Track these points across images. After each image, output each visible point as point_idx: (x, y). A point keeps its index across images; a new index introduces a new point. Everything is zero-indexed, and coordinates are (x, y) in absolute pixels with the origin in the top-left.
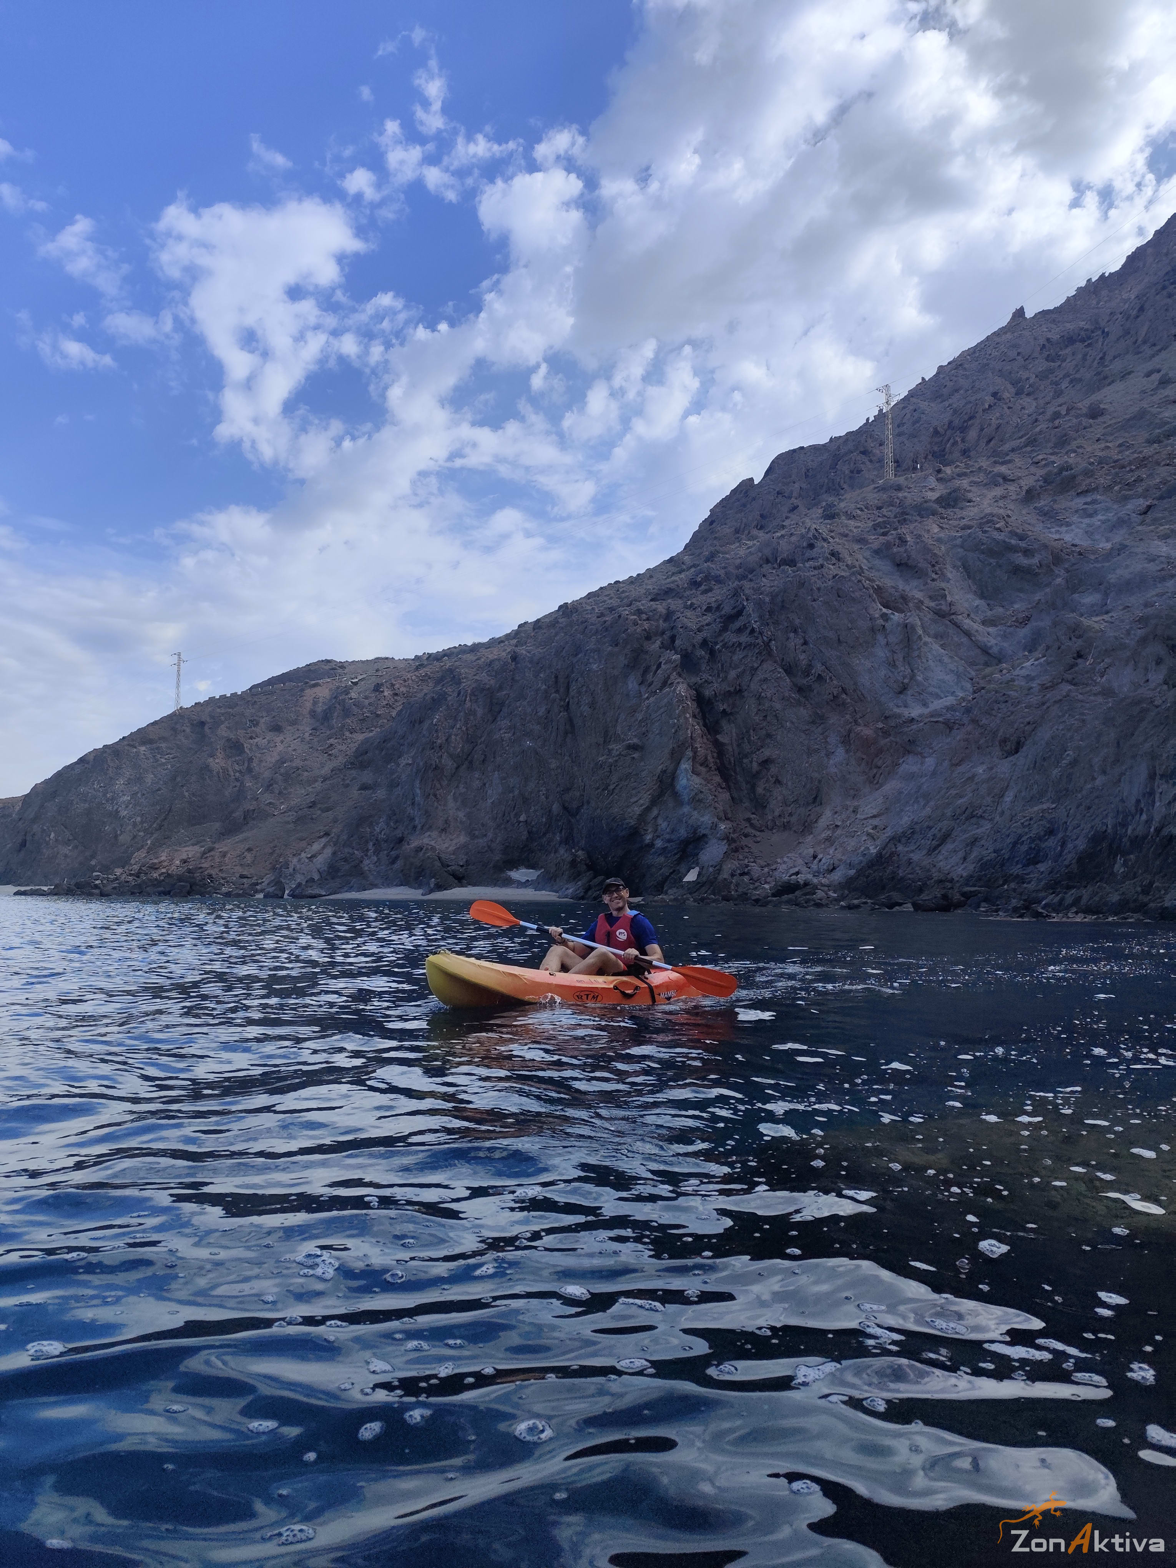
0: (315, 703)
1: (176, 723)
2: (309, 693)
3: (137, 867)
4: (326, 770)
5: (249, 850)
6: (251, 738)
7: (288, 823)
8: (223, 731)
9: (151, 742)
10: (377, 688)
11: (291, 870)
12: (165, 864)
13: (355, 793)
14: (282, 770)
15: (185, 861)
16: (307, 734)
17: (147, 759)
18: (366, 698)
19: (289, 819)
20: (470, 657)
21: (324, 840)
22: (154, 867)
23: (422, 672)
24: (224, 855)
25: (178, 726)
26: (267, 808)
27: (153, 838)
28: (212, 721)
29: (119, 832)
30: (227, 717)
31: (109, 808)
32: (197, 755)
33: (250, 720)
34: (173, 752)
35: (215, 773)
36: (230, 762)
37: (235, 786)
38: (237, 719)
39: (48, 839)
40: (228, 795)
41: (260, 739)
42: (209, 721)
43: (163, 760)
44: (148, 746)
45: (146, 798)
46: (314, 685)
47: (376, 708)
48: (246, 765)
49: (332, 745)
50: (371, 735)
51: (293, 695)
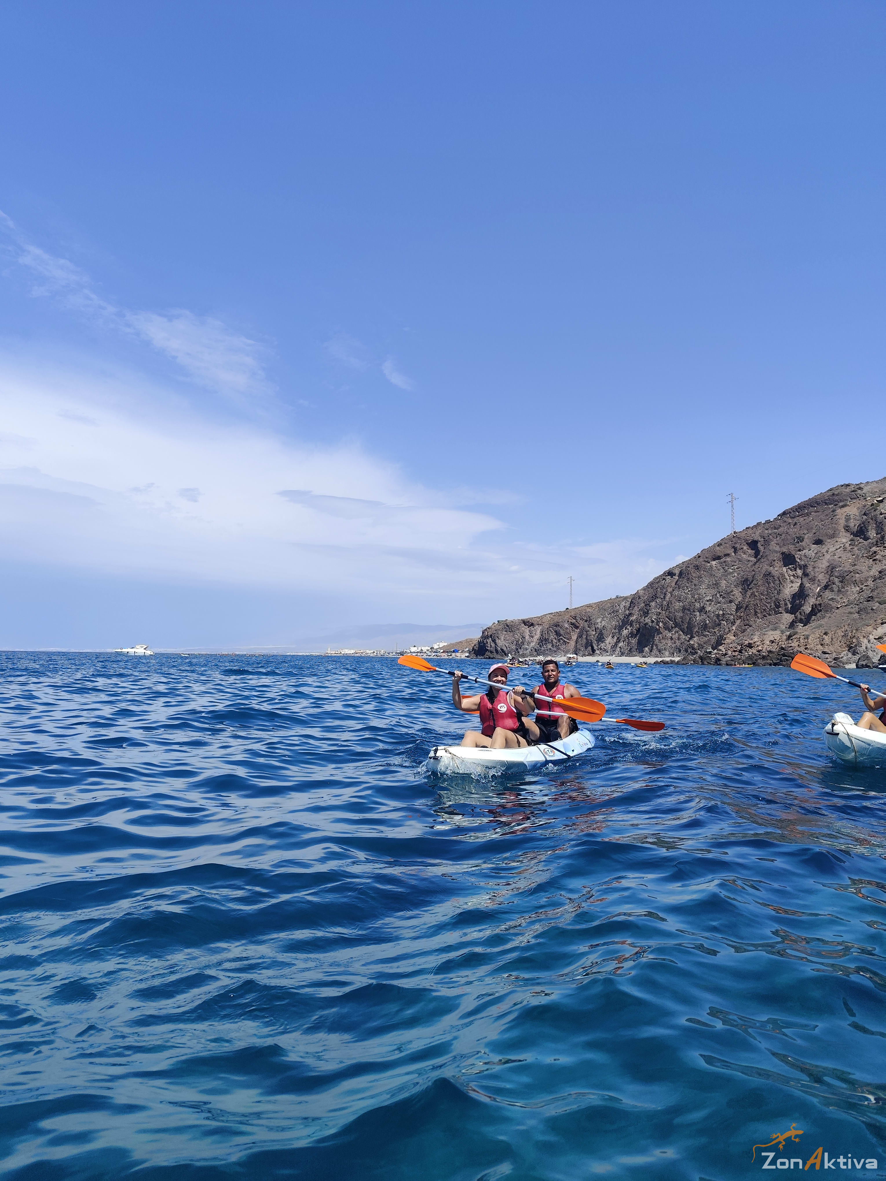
0: (848, 519)
1: (735, 543)
2: (841, 513)
6: (800, 550)
7: (851, 613)
8: (773, 546)
9: (718, 558)
12: (758, 643)
14: (836, 574)
15: (773, 642)
16: (847, 545)
17: (718, 570)
19: (852, 610)
22: (750, 646)
24: (807, 637)
25: (738, 546)
26: (831, 602)
27: (736, 625)
28: (763, 539)
29: (708, 622)
30: (775, 536)
31: (697, 605)
32: (757, 566)
33: (797, 538)
34: (735, 564)
35: (776, 578)
36: (784, 569)
37: (792, 587)
38: (783, 537)
39: (657, 627)
40: (788, 593)
41: (807, 551)
42: (760, 540)
43: (732, 571)
44: (717, 561)
45: (724, 598)
46: (843, 506)
48: (800, 571)
49: (875, 552)
51: (827, 515)
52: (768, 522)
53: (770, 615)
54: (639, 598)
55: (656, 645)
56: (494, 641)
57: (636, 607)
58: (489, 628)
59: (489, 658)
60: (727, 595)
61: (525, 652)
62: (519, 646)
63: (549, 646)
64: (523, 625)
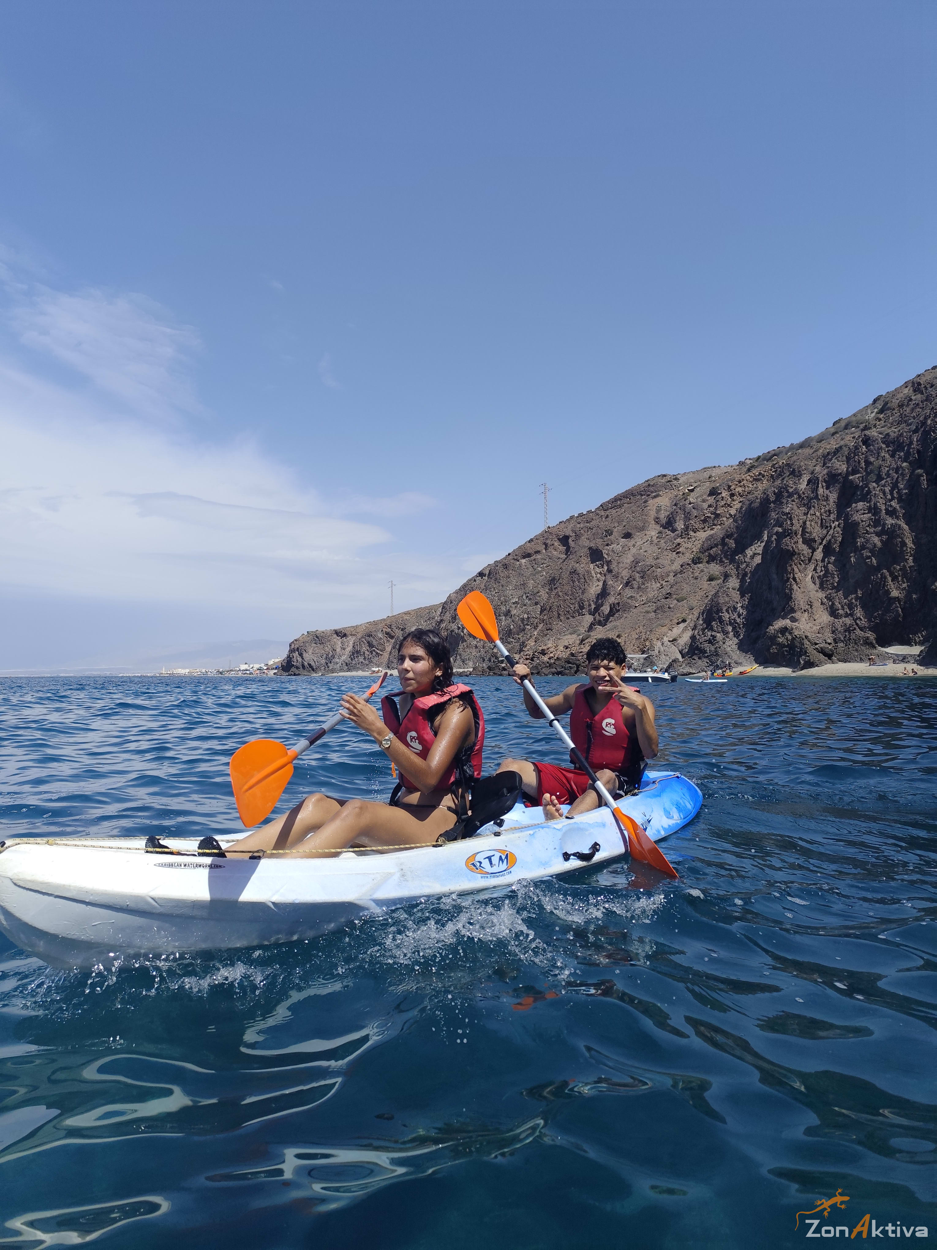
0: (658, 510)
1: (547, 539)
2: (653, 504)
3: (531, 653)
4: (676, 566)
6: (607, 545)
7: (648, 612)
8: (584, 541)
9: (529, 555)
10: (713, 492)
11: (656, 652)
12: (552, 650)
13: (705, 585)
14: (638, 569)
15: (567, 647)
16: (655, 538)
17: (528, 569)
18: (704, 501)
19: (649, 609)
20: (808, 451)
21: (682, 625)
22: (543, 653)
23: (756, 472)
25: (549, 542)
26: (629, 601)
27: (538, 630)
28: (574, 534)
29: (512, 627)
30: (586, 530)
31: (503, 609)
32: (565, 563)
33: (605, 531)
34: (545, 562)
35: (581, 576)
36: (592, 566)
37: (598, 586)
38: (594, 531)
39: (462, 634)
40: (593, 593)
41: (616, 545)
42: (571, 535)
43: (541, 569)
44: (527, 559)
45: (530, 599)
46: (655, 497)
47: (716, 509)
48: (606, 568)
49: (679, 544)
50: (712, 531)
51: (639, 506)
52: (581, 515)
53: (573, 617)
54: (451, 603)
55: (460, 655)
56: (301, 655)
57: (448, 613)
58: (296, 640)
59: (295, 675)
60: (533, 596)
61: (335, 667)
62: (329, 659)
63: (361, 659)
64: (335, 636)
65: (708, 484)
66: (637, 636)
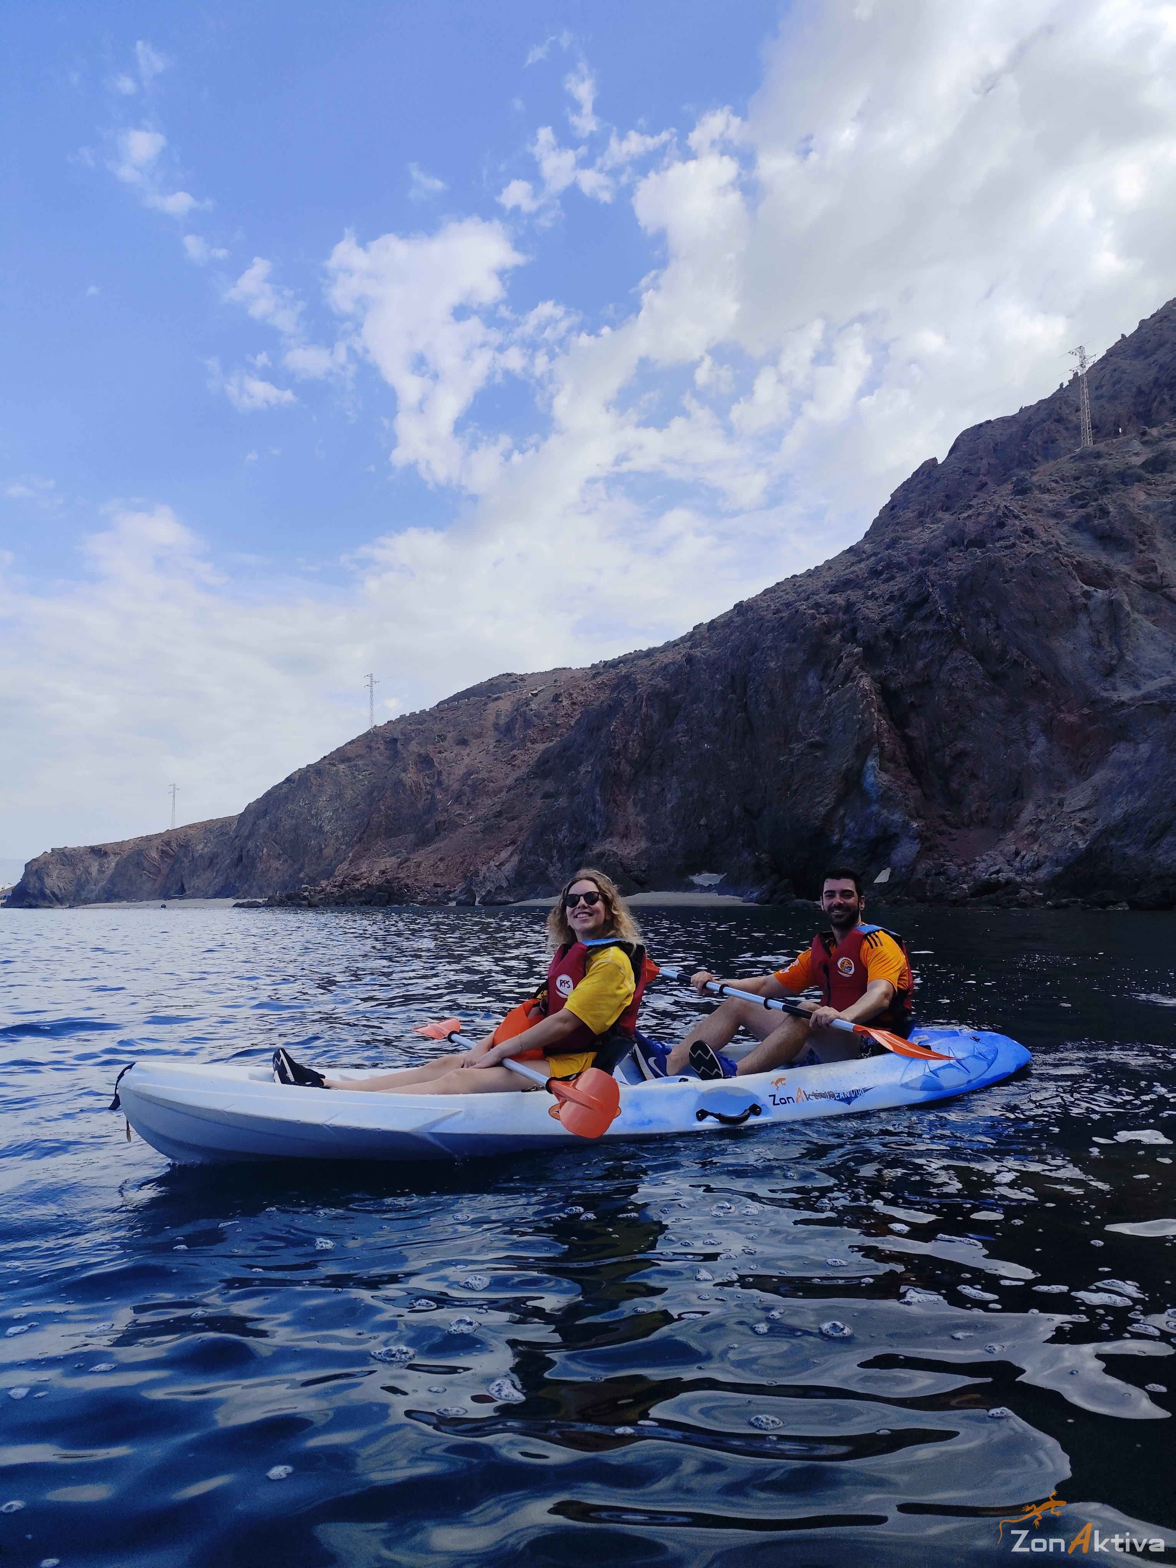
0: (498, 716)
1: (371, 741)
2: (492, 707)
3: (340, 879)
4: (510, 781)
5: (441, 859)
6: (440, 752)
7: (476, 832)
8: (413, 747)
9: (349, 760)
10: (556, 698)
11: (481, 878)
12: (366, 875)
13: (538, 802)
15: (383, 872)
16: (491, 747)
17: (346, 776)
18: (546, 708)
19: (477, 829)
20: (645, 662)
21: (510, 849)
22: (356, 879)
23: (599, 680)
24: (419, 865)
25: (373, 744)
26: (457, 819)
27: (353, 851)
28: (404, 737)
29: (323, 846)
30: (418, 733)
31: (314, 824)
32: (391, 771)
33: (439, 735)
34: (369, 768)
35: (406, 788)
36: (420, 776)
37: (427, 799)
38: (426, 734)
40: (420, 807)
41: (449, 753)
42: (400, 737)
43: (361, 777)
44: (346, 764)
45: (347, 813)
46: (497, 699)
47: (556, 718)
48: (436, 778)
49: (515, 756)
50: (552, 744)
51: (478, 709)
52: (413, 715)
54: (250, 815)
56: (41, 879)
57: (244, 827)
58: (35, 860)
60: (350, 809)
63: (126, 885)
64: (93, 855)
65: (552, 689)
66: (461, 860)
